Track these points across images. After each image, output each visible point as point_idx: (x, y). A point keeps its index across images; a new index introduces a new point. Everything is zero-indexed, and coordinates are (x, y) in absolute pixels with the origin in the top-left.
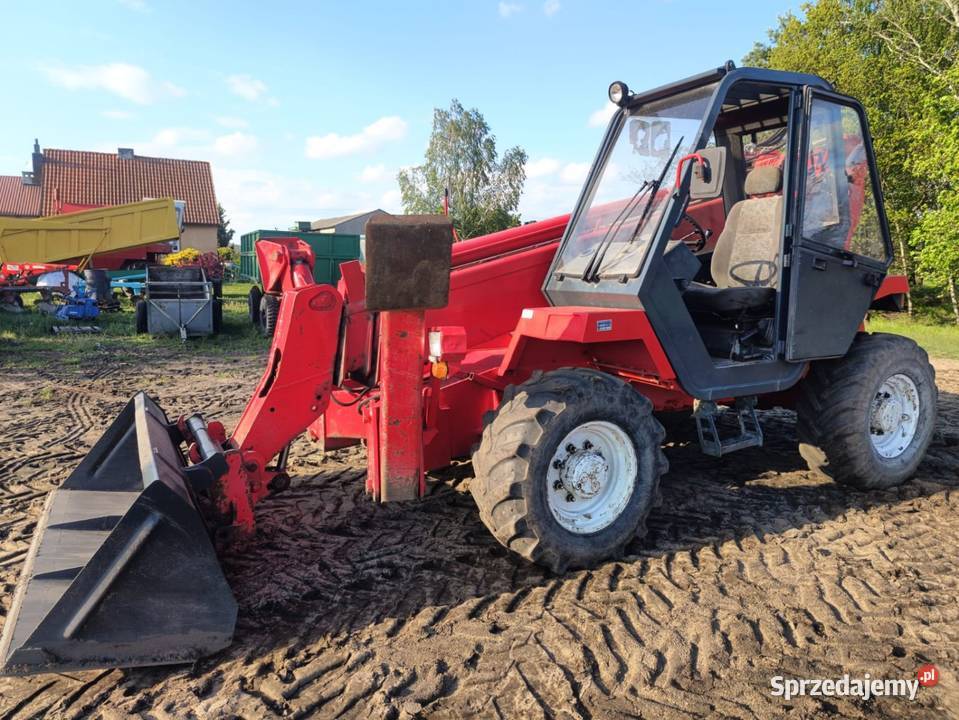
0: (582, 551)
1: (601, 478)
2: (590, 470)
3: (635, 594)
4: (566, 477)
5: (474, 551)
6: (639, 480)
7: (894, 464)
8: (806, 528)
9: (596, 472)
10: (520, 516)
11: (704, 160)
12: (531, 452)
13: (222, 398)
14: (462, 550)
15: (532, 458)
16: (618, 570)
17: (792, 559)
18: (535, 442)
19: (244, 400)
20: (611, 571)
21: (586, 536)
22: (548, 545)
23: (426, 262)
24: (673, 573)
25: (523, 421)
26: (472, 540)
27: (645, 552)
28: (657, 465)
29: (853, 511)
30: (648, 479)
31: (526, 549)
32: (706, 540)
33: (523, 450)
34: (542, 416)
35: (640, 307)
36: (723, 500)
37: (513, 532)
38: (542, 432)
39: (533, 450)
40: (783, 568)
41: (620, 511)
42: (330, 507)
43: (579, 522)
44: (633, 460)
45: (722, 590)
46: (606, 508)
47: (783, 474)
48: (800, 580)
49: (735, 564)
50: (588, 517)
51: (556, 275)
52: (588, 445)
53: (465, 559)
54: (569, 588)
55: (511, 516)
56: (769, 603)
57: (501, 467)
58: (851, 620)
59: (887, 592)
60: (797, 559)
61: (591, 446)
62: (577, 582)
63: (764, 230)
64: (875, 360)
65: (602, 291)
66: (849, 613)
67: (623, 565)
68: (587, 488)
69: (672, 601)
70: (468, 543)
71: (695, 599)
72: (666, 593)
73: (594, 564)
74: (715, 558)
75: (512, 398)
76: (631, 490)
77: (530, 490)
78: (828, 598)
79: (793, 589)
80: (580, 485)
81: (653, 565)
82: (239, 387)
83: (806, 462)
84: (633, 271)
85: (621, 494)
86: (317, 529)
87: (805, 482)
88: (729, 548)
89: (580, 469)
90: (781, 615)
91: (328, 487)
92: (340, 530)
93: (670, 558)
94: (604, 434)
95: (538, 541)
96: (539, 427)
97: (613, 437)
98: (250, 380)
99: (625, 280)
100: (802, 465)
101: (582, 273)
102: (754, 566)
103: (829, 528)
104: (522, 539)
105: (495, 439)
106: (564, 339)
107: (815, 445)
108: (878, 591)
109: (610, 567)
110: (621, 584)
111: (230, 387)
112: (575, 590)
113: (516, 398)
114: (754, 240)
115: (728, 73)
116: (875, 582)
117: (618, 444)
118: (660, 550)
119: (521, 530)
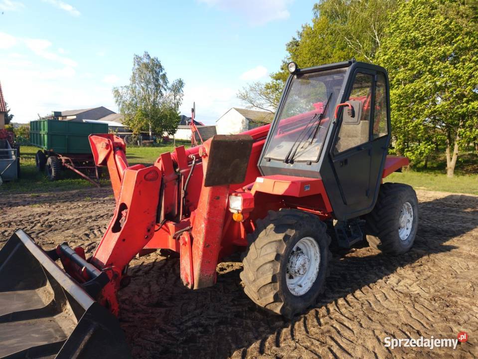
0: (301, 305)
1: (306, 266)
2: (302, 263)
3: (332, 326)
4: (291, 267)
5: (240, 310)
6: (321, 265)
7: (406, 243)
8: (384, 279)
9: (305, 263)
10: (275, 292)
11: (352, 107)
12: (281, 258)
13: (41, 221)
14: (234, 309)
15: (282, 261)
16: (317, 313)
17: (388, 297)
18: (283, 252)
19: (56, 222)
20: (314, 314)
21: (301, 297)
22: (287, 305)
23: (238, 160)
24: (341, 311)
25: (276, 241)
26: (236, 303)
27: (324, 301)
28: (328, 256)
29: (399, 268)
30: (325, 264)
31: (277, 309)
32: (347, 290)
33: (278, 257)
34: (286, 238)
35: (319, 178)
36: (340, 266)
37: (272, 300)
38: (285, 246)
39: (282, 256)
40: (387, 302)
41: (314, 281)
42: (146, 290)
43: (296, 290)
44: (318, 255)
45: (370, 319)
46: (307, 281)
47: (358, 250)
48: (398, 308)
49: (366, 302)
50: (300, 286)
51: (265, 158)
52: (298, 249)
53: (238, 315)
54: (299, 327)
55: (270, 292)
56: (391, 322)
57: (265, 266)
58: (430, 327)
59: (435, 310)
60: (390, 296)
61: (300, 249)
62: (301, 322)
63: (356, 137)
64: (400, 197)
65: (296, 168)
66: (427, 323)
67: (318, 309)
68: (301, 272)
69: (351, 327)
70: (234, 305)
71: (361, 326)
72: (345, 323)
73: (306, 310)
74: (356, 300)
75: (265, 228)
76: (318, 270)
77: (281, 278)
78: (413, 315)
79: (397, 313)
80: (299, 271)
81: (332, 308)
82: (49, 213)
83: (368, 243)
84: (315, 159)
85: (313, 272)
86: (145, 305)
87: (369, 254)
88: (358, 293)
89: (298, 262)
90: (401, 329)
91: (137, 276)
92: (159, 304)
93: (336, 304)
94: (308, 245)
95: (283, 303)
96: (284, 244)
97: (309, 244)
98: (54, 209)
99: (310, 164)
100: (367, 245)
101: (284, 158)
102: (375, 302)
103: (393, 279)
104: (275, 304)
105: (259, 251)
106: (287, 195)
107: (375, 236)
108: (432, 310)
109: (313, 312)
110: (322, 320)
111: (43, 214)
112: (303, 328)
113: (267, 227)
114: (350, 141)
115: (353, 64)
116: (426, 303)
117: (311, 247)
118: (329, 298)
119: (276, 299)
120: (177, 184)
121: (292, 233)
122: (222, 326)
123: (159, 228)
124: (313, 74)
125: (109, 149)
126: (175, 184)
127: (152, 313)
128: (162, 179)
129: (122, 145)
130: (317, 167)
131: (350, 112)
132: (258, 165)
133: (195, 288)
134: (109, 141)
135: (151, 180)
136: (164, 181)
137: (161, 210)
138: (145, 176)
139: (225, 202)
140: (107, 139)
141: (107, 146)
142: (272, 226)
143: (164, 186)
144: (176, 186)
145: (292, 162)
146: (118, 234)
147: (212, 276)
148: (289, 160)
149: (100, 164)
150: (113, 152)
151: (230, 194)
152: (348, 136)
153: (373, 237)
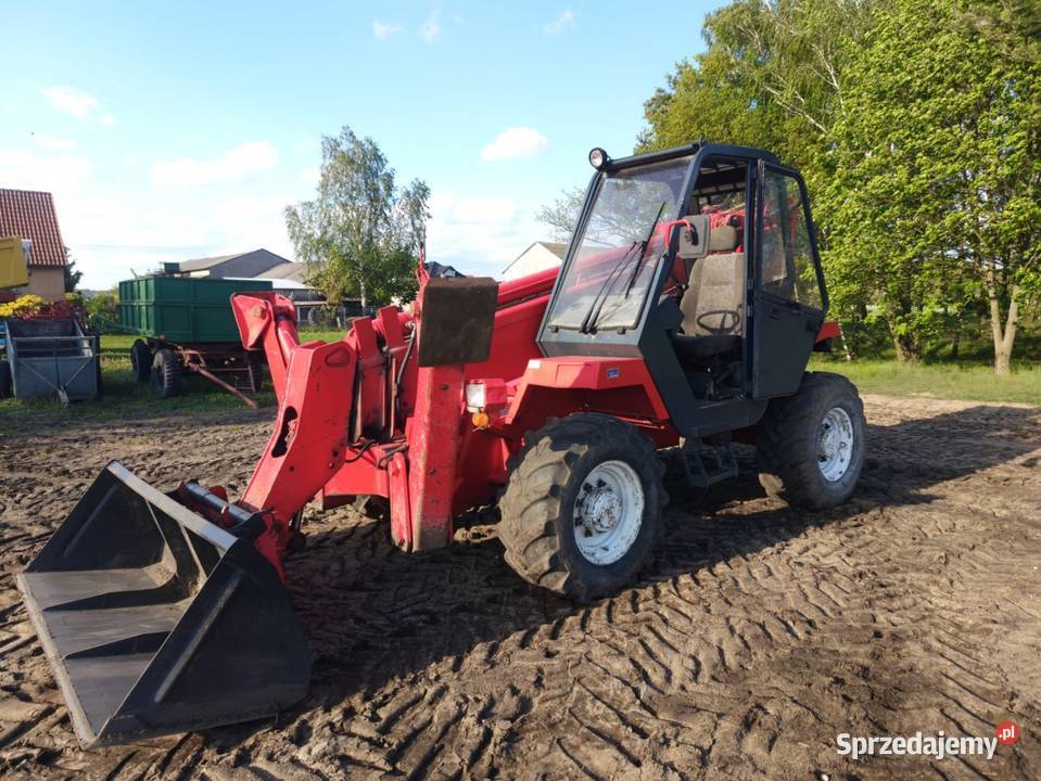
0: (604, 581)
1: (616, 512)
2: (607, 506)
3: (657, 613)
4: (586, 513)
5: (499, 592)
6: (646, 514)
7: (837, 486)
8: (778, 546)
9: (612, 507)
10: (553, 552)
11: (692, 225)
12: (561, 492)
13: (147, 466)
14: (488, 592)
15: (562, 497)
16: (635, 595)
17: (775, 572)
18: (564, 482)
19: (176, 468)
20: (630, 597)
21: (606, 567)
22: (576, 577)
23: (473, 320)
24: (682, 593)
25: (551, 464)
26: (493, 583)
27: (653, 578)
28: (660, 497)
29: (812, 528)
30: (654, 512)
31: (558, 583)
32: (701, 563)
33: (554, 490)
34: (569, 458)
35: (640, 356)
36: (702, 529)
37: (546, 567)
38: (569, 473)
39: (563, 489)
40: (769, 579)
41: (632, 542)
43: (598, 555)
44: (640, 495)
45: (727, 601)
46: (619, 541)
47: (745, 503)
48: (786, 588)
49: (730, 580)
50: (606, 549)
52: (601, 483)
53: (492, 600)
54: (598, 614)
55: (544, 552)
56: (767, 608)
57: (533, 508)
58: (835, 614)
59: (856, 591)
60: (778, 571)
61: (604, 484)
62: (603, 609)
63: (726, 283)
64: (819, 395)
65: (600, 342)
66: (832, 610)
67: (638, 590)
68: (605, 522)
69: (689, 615)
70: (490, 586)
71: (709, 611)
72: (683, 610)
73: (615, 592)
74: (712, 577)
75: (537, 444)
76: (640, 522)
77: (562, 528)
78: (812, 599)
79: (782, 595)
80: (599, 521)
81: (664, 589)
82: (162, 453)
83: (764, 489)
84: (631, 323)
85: (631, 526)
86: (333, 588)
87: (765, 508)
88: (720, 568)
89: (598, 505)
90: (780, 616)
91: (322, 547)
92: (357, 586)
93: (675, 583)
94: (617, 474)
95: (568, 574)
96: (567, 468)
97: (622, 475)
98: (171, 446)
99: (624, 332)
100: (761, 493)
101: (579, 325)
102: (745, 580)
103: (796, 545)
104: (553, 574)
105: (524, 483)
106: (579, 386)
107: (774, 474)
108: (849, 590)
109: (628, 593)
110: (641, 606)
111: (150, 455)
112: (604, 616)
113: (540, 442)
114: (717, 292)
115: (701, 149)
116: (844, 583)
117: (626, 481)
118: (664, 575)
119: (555, 565)
120: (384, 372)
121: (582, 450)
122: (461, 614)
123: (356, 456)
124: (635, 169)
125: (267, 319)
126: (381, 374)
127: (345, 598)
128: (357, 364)
129: (289, 310)
130: (633, 338)
131: (689, 235)
132: (537, 340)
133: (415, 548)
134: (266, 304)
135: (336, 365)
136: (361, 368)
137: (356, 419)
138: (327, 357)
139: (459, 397)
140: (262, 301)
141: (264, 313)
142: (547, 440)
143: (361, 376)
144: (383, 379)
145: (593, 330)
146: (282, 459)
147: (443, 527)
148: (589, 328)
149: (251, 347)
150: (273, 324)
151: (467, 383)
152: (714, 284)
153: (770, 477)
